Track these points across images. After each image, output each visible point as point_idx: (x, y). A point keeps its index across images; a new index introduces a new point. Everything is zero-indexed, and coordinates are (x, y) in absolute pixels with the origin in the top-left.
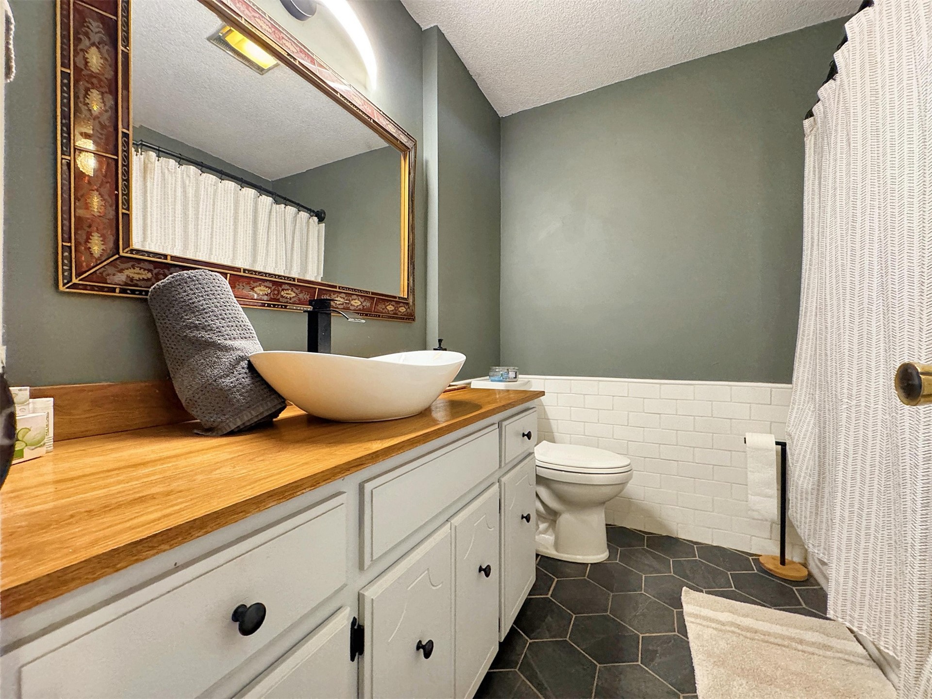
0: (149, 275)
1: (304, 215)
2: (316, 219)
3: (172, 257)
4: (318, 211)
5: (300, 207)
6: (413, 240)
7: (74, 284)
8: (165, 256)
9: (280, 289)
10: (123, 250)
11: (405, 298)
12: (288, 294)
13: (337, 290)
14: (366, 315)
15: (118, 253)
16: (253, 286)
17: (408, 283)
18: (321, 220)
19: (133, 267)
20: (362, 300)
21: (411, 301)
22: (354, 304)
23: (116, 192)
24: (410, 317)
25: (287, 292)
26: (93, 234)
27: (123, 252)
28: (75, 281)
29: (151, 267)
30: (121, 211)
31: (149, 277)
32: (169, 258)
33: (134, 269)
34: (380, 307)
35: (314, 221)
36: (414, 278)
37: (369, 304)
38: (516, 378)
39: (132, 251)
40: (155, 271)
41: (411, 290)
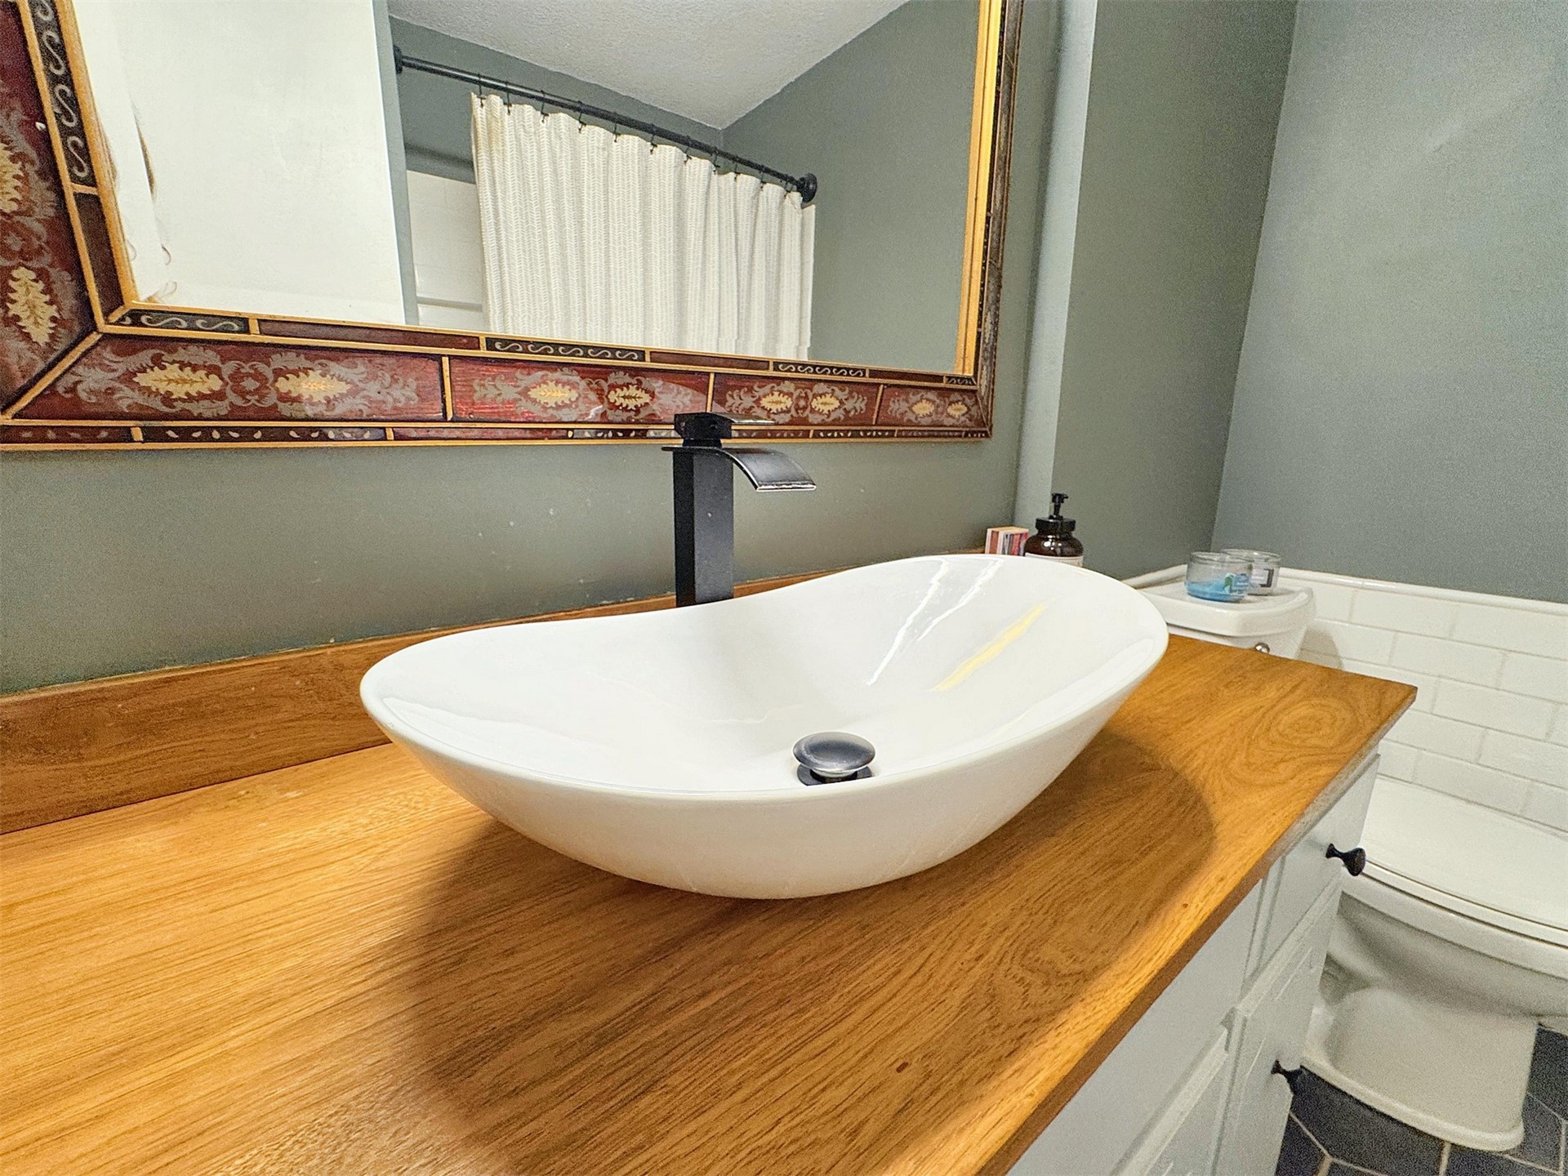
0: (215, 384)
1: (773, 190)
2: (796, 197)
3: (261, 321)
4: (802, 179)
5: (765, 173)
6: (1004, 200)
7: (6, 429)
8: (244, 323)
9: (605, 385)
10: (106, 314)
11: (969, 379)
12: (629, 397)
13: (771, 373)
14: (856, 435)
15: (95, 328)
16: (523, 384)
17: (979, 334)
18: (808, 196)
19: (157, 362)
20: (842, 395)
21: (984, 382)
22: (822, 407)
23: (39, 125)
24: (980, 428)
25: (626, 392)
26: (15, 273)
27: (107, 322)
29: (211, 357)
30: (70, 188)
31: (217, 388)
32: (254, 326)
33: (163, 368)
34: (897, 407)
35: (793, 203)
36: (996, 316)
37: (863, 406)
38: (1269, 584)
39: (135, 316)
40: (228, 368)
41: (986, 351)
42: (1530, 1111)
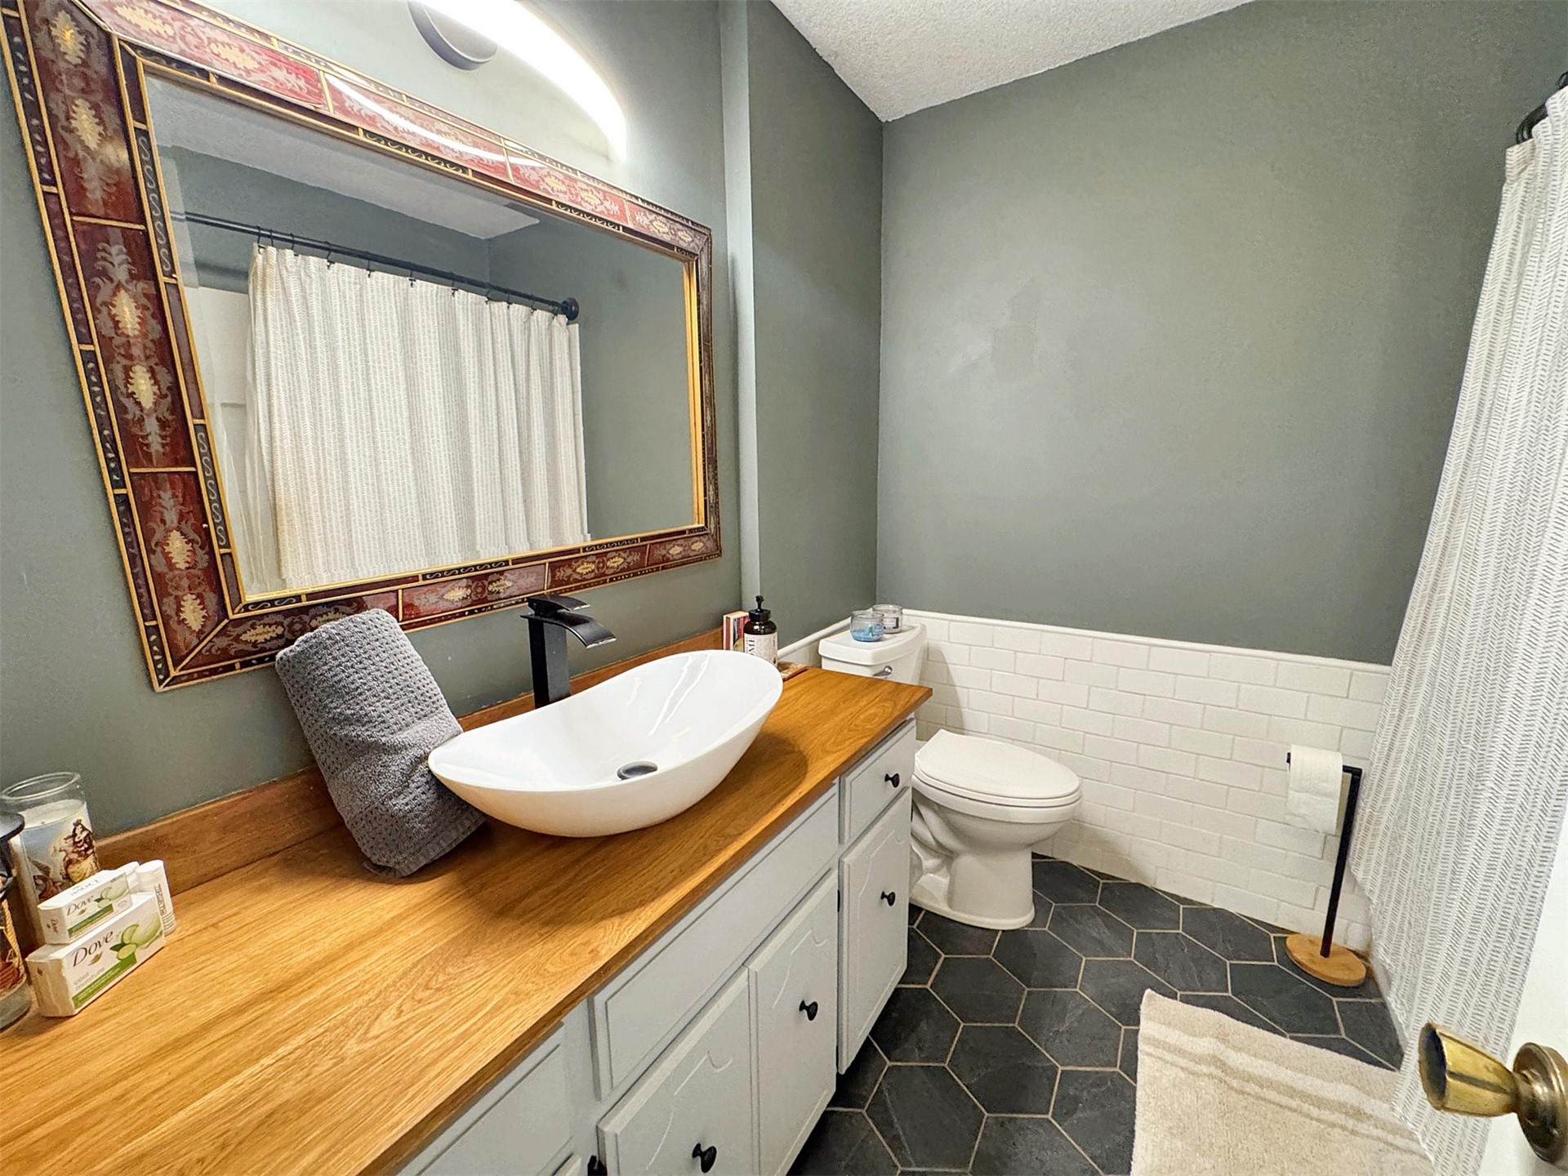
0: (280, 630)
1: (541, 316)
2: (562, 318)
3: (307, 595)
4: (564, 302)
5: (533, 301)
7: (174, 678)
8: (298, 598)
9: (486, 583)
10: (233, 610)
11: (702, 528)
12: (500, 586)
13: (582, 554)
14: (635, 575)
15: (227, 617)
16: (441, 593)
17: (705, 501)
18: (572, 317)
19: (253, 627)
20: (625, 555)
21: (712, 526)
22: (612, 565)
23: (205, 525)
24: (712, 554)
25: (498, 583)
26: (185, 598)
27: (234, 614)
28: (173, 673)
29: (280, 618)
30: (218, 552)
31: (280, 632)
32: (304, 598)
33: (255, 629)
34: (660, 552)
35: (560, 324)
36: (716, 484)
37: (638, 558)
38: (897, 626)
39: (246, 608)
40: (286, 622)
41: (712, 508)
42: (1036, 900)
